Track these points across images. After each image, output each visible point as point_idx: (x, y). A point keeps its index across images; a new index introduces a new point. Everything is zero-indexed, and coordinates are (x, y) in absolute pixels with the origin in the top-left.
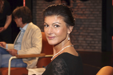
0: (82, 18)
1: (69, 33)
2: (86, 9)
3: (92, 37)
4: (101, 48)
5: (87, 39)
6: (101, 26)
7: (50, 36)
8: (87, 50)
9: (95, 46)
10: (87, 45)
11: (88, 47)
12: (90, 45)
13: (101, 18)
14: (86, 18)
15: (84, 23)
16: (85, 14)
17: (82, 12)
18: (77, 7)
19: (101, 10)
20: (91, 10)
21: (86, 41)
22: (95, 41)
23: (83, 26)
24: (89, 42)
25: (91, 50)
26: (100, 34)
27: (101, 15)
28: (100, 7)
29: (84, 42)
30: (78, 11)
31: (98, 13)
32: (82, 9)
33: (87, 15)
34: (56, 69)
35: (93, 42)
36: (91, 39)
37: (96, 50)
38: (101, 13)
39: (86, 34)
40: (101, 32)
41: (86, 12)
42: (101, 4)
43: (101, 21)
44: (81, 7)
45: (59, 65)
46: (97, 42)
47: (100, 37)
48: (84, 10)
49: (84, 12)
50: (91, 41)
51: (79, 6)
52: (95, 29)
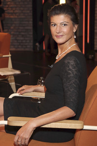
0: (12, 17)
1: (75, 31)
2: (16, 7)
3: (23, 36)
4: (32, 47)
5: (18, 38)
6: (32, 25)
7: (58, 35)
8: (18, 49)
9: (26, 45)
10: (18, 44)
11: (20, 46)
12: (22, 44)
13: (32, 17)
14: (16, 17)
15: (15, 22)
16: (16, 13)
17: (12, 11)
18: (7, 6)
19: (31, 9)
20: (22, 9)
21: (17, 40)
22: (26, 40)
23: (14, 25)
24: (20, 41)
25: (23, 49)
26: (32, 33)
27: (31, 14)
28: (30, 6)
29: (16, 41)
30: (8, 10)
31: (28, 12)
32: (12, 8)
33: (17, 15)
34: (70, 66)
35: (24, 41)
36: (22, 39)
37: (27, 49)
38: (32, 12)
39: (18, 33)
40: (32, 31)
41: (16, 11)
42: (31, 3)
43: (32, 20)
44: (11, 6)
45: (72, 62)
46: (28, 41)
47: (32, 36)
48: (14, 9)
49: (14, 11)
50: (22, 40)
51: (8, 5)
52: (26, 28)
